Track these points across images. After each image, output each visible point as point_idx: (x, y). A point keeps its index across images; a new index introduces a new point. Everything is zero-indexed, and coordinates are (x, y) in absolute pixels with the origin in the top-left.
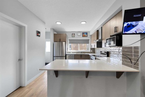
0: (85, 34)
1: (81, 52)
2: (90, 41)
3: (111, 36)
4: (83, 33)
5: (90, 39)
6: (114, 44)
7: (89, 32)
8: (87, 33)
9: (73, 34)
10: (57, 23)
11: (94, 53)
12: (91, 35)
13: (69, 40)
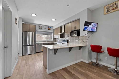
0: (50, 28)
1: (47, 41)
2: (53, 33)
3: (72, 31)
4: (48, 27)
5: (53, 32)
6: (76, 35)
7: (53, 27)
8: (51, 27)
9: (40, 27)
10: (32, 15)
11: (56, 42)
12: (54, 29)
13: (36, 31)
